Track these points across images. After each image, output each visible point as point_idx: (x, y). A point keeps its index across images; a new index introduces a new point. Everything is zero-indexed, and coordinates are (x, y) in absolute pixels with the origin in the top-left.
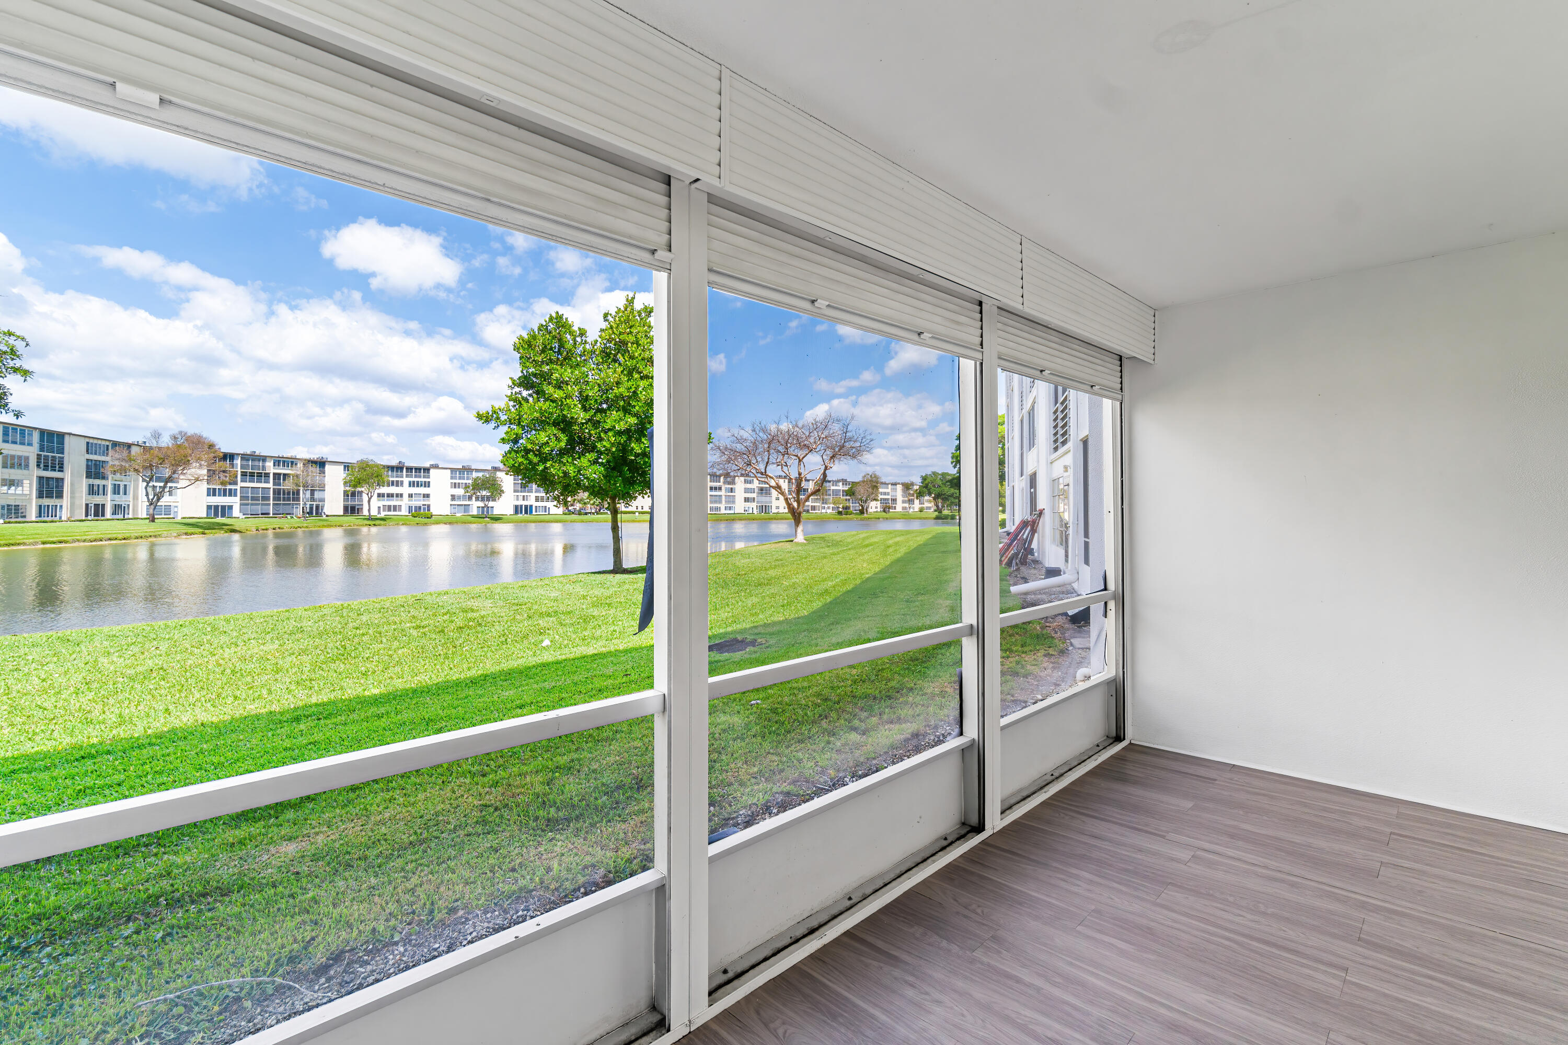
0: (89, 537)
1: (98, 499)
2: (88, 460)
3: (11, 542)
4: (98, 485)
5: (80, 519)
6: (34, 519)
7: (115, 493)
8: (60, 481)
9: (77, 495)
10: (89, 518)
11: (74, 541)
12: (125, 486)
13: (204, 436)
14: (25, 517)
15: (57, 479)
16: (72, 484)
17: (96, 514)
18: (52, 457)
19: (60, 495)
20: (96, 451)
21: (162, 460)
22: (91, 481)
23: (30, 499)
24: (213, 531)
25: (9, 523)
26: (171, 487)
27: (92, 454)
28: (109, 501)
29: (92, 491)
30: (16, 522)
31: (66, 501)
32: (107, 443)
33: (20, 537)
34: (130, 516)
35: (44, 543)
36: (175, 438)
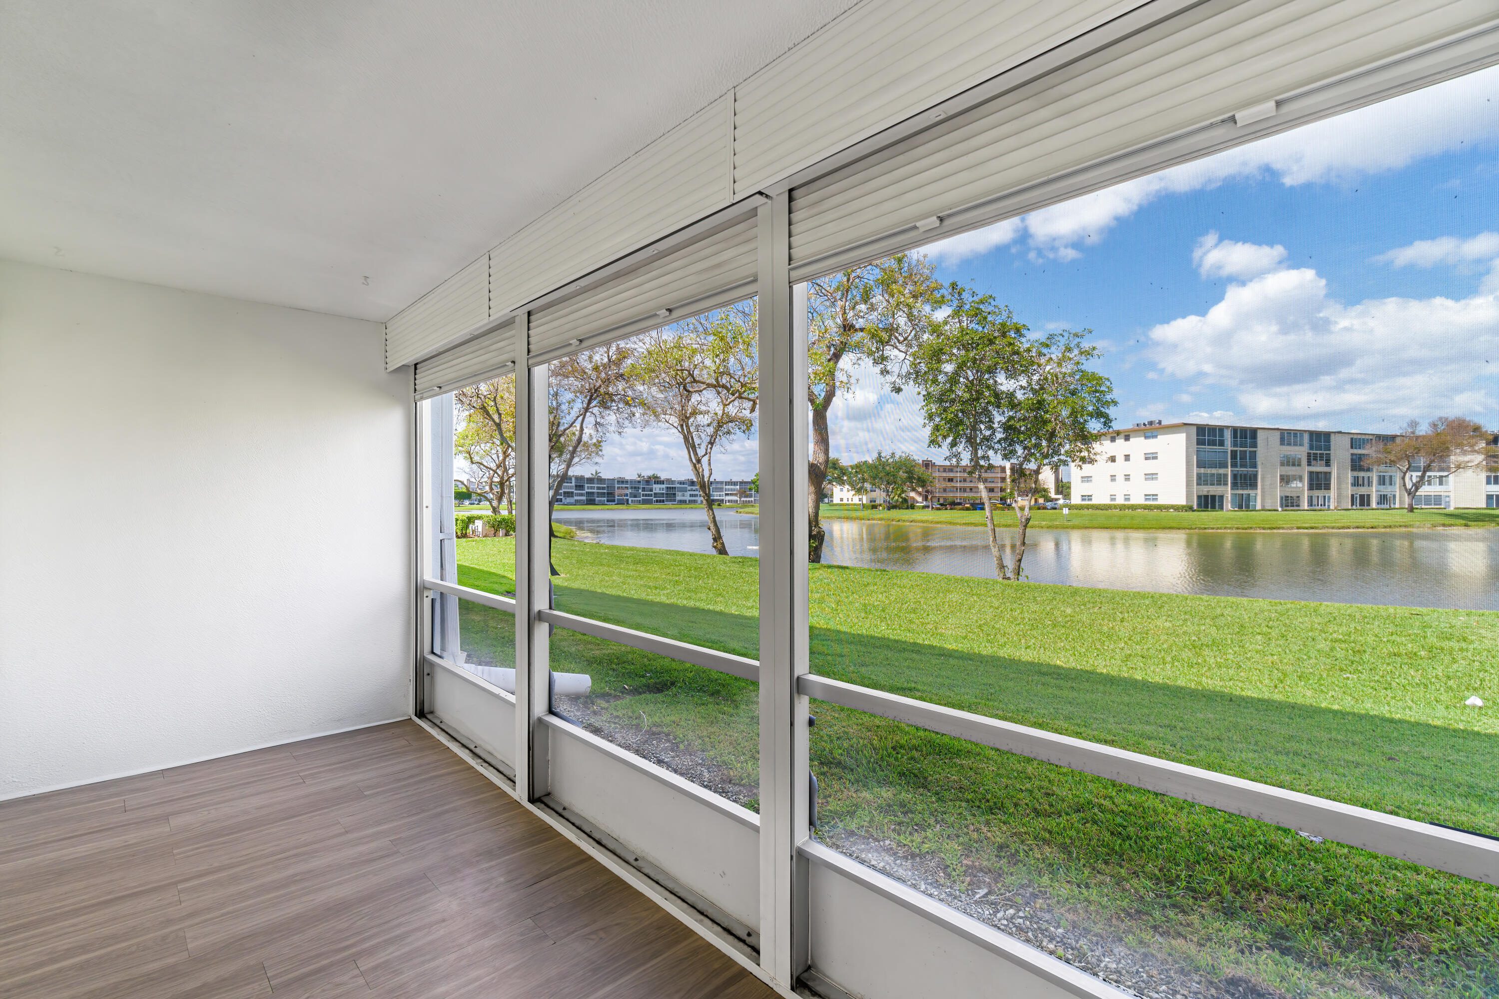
0: (1337, 525)
1: (1363, 490)
2: (1352, 454)
3: (1274, 526)
4: (1363, 477)
5: (1346, 508)
6: (1306, 507)
7: (1380, 484)
8: (1328, 475)
9: (1343, 486)
10: (1354, 507)
11: (1324, 528)
12: (1391, 477)
13: (1467, 419)
14: (1298, 506)
15: (1326, 473)
16: (1338, 477)
17: (1362, 504)
18: (1320, 454)
19: (1328, 487)
20: (1360, 445)
21: (1418, 450)
22: (1356, 474)
23: (1303, 491)
24: (1481, 523)
25: (1286, 510)
26: (1429, 477)
27: (1356, 448)
28: (1374, 492)
29: (1356, 483)
30: (1292, 510)
31: (1333, 493)
32: (1371, 437)
33: (1281, 523)
34: (1397, 506)
35: (1298, 528)
36: (1435, 425)
